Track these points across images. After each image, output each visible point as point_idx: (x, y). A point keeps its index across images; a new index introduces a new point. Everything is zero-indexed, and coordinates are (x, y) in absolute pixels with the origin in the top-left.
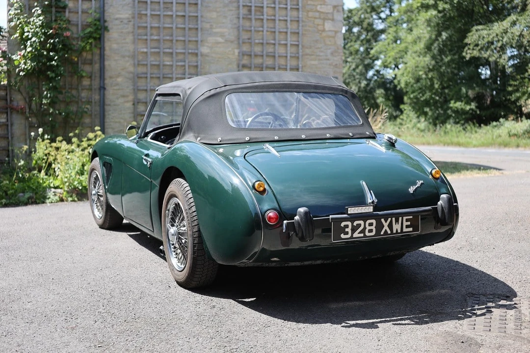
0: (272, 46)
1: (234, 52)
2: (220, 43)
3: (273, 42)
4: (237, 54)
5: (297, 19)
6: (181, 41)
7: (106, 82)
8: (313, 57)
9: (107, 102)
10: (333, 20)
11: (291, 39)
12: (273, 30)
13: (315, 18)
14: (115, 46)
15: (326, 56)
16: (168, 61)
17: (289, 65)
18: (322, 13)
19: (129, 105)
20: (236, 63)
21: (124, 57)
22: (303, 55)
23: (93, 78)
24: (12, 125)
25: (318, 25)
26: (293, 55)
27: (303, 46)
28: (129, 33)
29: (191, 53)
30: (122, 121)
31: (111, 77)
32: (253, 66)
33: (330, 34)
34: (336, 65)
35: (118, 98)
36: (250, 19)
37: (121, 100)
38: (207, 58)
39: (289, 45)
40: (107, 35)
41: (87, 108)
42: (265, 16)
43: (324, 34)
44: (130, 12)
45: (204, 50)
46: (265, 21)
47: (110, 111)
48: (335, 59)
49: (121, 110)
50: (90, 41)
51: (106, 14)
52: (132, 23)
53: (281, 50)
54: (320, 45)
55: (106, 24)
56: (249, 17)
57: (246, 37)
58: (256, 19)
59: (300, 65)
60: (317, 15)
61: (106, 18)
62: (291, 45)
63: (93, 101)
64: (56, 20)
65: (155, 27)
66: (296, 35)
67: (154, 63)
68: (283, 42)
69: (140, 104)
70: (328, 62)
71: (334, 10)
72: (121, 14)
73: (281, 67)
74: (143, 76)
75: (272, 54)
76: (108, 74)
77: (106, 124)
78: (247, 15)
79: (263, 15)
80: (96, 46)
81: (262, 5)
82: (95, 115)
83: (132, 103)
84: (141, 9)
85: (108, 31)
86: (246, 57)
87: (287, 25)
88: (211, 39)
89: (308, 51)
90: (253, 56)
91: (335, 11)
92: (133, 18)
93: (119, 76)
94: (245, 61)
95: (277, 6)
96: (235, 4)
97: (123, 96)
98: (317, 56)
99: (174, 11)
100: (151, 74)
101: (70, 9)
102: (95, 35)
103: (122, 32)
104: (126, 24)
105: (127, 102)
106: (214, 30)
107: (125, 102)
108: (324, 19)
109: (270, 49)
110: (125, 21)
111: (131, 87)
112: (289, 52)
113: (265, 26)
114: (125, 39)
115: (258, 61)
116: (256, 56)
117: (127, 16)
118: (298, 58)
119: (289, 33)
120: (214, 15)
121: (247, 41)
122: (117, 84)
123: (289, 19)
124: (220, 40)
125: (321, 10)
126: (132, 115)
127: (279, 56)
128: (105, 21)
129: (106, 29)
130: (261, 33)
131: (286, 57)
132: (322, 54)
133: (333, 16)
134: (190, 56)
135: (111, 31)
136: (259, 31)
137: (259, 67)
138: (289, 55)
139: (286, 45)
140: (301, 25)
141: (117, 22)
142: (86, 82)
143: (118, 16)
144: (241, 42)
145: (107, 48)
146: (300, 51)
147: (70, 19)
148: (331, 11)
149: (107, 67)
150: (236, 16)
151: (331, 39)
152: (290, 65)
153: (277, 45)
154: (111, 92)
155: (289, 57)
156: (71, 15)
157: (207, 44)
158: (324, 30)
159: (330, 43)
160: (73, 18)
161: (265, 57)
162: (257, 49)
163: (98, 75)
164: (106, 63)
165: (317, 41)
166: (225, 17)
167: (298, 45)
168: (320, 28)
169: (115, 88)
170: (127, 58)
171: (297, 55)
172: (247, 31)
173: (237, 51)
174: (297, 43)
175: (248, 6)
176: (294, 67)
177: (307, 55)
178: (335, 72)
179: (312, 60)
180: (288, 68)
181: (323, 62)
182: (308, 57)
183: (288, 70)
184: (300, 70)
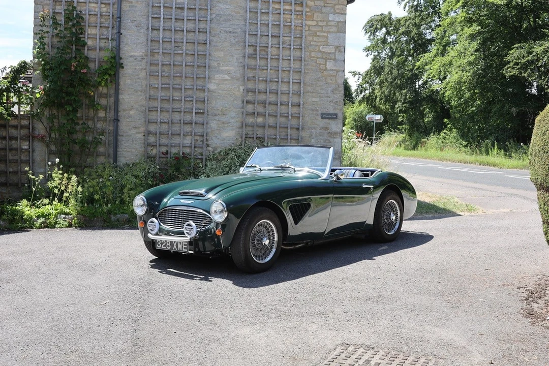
0: (276, 84)
1: (239, 89)
2: (227, 80)
3: (276, 80)
4: (242, 90)
5: (300, 59)
6: (190, 77)
7: (120, 114)
8: (314, 94)
9: (120, 133)
10: (335, 60)
11: (293, 77)
12: (277, 69)
13: (318, 58)
14: (128, 81)
15: (327, 93)
16: (177, 97)
17: (290, 102)
18: (325, 52)
19: (140, 136)
20: (241, 98)
21: (136, 91)
22: (304, 93)
23: (108, 110)
24: (33, 151)
25: (320, 64)
26: (296, 93)
27: (304, 84)
28: (142, 69)
29: (199, 89)
30: (134, 150)
31: (124, 110)
32: (256, 103)
33: (331, 72)
34: (337, 102)
35: (130, 130)
36: (255, 58)
37: (133, 131)
38: (214, 94)
39: (291, 83)
40: (122, 72)
41: (101, 139)
42: (269, 56)
43: (325, 73)
44: (144, 51)
45: (212, 86)
46: (269, 60)
47: (123, 141)
48: (336, 96)
49: (133, 141)
50: (105, 78)
51: (121, 52)
52: (145, 60)
53: (284, 88)
54: (321, 84)
55: (121, 61)
56: (255, 56)
57: (251, 75)
58: (261, 58)
59: (302, 102)
60: (320, 55)
61: (122, 55)
62: (293, 83)
63: (107, 131)
64: (75, 57)
65: (166, 65)
66: (299, 74)
67: (164, 98)
68: (285, 80)
69: (150, 135)
70: (329, 99)
71: (335, 50)
72: (135, 52)
73: (284, 103)
74: (153, 109)
75: (275, 91)
76: (121, 107)
77: (118, 153)
78: (252, 55)
79: (267, 55)
80: (111, 82)
81: (267, 45)
82: (109, 145)
83: (143, 134)
84: (154, 48)
85: (123, 68)
86: (250, 94)
87: (290, 64)
88: (218, 77)
89: (309, 89)
90: (257, 93)
91: (337, 52)
92: (146, 55)
93: (132, 108)
94: (250, 97)
95: (281, 47)
96: (242, 44)
97: (136, 128)
98: (318, 93)
99: (184, 50)
100: (161, 108)
101: (88, 47)
102: (110, 72)
103: (136, 69)
104: (140, 61)
105: (139, 133)
106: (222, 68)
107: (137, 133)
108: (326, 59)
109: (274, 87)
110: (139, 58)
111: (143, 120)
112: (291, 89)
113: (269, 66)
114: (138, 75)
115: (262, 97)
116: (259, 92)
117: (141, 53)
118: (300, 95)
119: (291, 71)
120: (222, 54)
121: (252, 78)
122: (130, 117)
123: (292, 59)
124: (227, 77)
125: (323, 50)
126: (143, 145)
127: (282, 93)
128: (121, 58)
129: (121, 66)
130: (265, 71)
131: (289, 94)
132: (323, 92)
133: (335, 56)
134: (198, 92)
135: (125, 67)
136: (263, 70)
137: (263, 103)
138: (291, 92)
139: (288, 83)
140: (303, 64)
141: (132, 59)
142: (102, 114)
143: (132, 54)
144: (246, 80)
145: (121, 83)
146: (302, 89)
147: (88, 56)
148: (333, 51)
149: (121, 101)
150: (243, 55)
151: (332, 77)
152: (292, 102)
153: (280, 82)
154: (124, 123)
155: (291, 94)
156: (90, 52)
157: (214, 81)
158: (326, 69)
159: (331, 82)
160: (92, 55)
161: (268, 93)
162: (262, 86)
163: (113, 108)
164: (121, 97)
165: (318, 79)
166: (232, 56)
167: (300, 83)
168: (322, 67)
169: (128, 120)
170: (140, 93)
171: (299, 93)
172: (252, 69)
173: (242, 88)
174: (299, 81)
175: (253, 46)
176: (296, 104)
177: (308, 92)
178: (334, 109)
179: (313, 97)
180: (290, 104)
181: (323, 99)
182: (310, 94)
183: (290, 107)
184: (301, 106)
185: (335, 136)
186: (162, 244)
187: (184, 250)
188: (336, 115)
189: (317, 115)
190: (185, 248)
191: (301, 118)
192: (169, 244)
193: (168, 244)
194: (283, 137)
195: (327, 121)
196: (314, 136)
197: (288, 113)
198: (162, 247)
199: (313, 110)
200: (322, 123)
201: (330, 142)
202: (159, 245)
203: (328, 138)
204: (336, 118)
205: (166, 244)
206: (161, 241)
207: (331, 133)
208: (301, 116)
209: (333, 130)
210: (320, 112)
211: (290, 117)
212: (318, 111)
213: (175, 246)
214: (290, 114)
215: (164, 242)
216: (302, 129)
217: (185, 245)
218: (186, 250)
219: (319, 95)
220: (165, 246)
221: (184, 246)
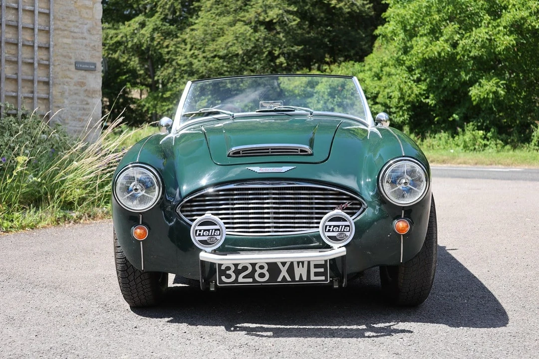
0: (14, 12)
3: (15, 5)
8: (66, 32)
11: (40, 5)
15: (82, 33)
17: (36, 41)
22: (55, 29)
26: (42, 28)
33: (86, 3)
34: (94, 46)
39: (36, 12)
43: (79, 3)
48: (93, 38)
54: (73, 18)
59: (52, 43)
62: (39, 13)
68: (28, 8)
70: (84, 41)
73: (27, 44)
75: (14, 24)
89: (60, 24)
98: (71, 32)
109: (12, 16)
112: (37, 22)
118: (48, 32)
127: (23, 28)
131: (33, 29)
132: (76, 30)
138: (36, 27)
139: (33, 12)
146: (52, 23)
151: (87, 10)
152: (38, 42)
153: (20, 11)
155: (36, 30)
159: (86, 16)
161: (4, 25)
165: (71, 11)
167: (48, 15)
171: (47, 28)
174: (47, 11)
176: (44, 46)
177: (59, 29)
178: (92, 56)
179: (64, 37)
180: (36, 45)
181: (77, 41)
182: (60, 32)
183: (36, 49)
184: (51, 49)
185: (93, 96)
186: (238, 272)
187: (313, 278)
188: (95, 64)
189: (70, 64)
190: (316, 274)
191: (51, 67)
192: (265, 271)
193: (259, 271)
194: (26, 95)
195: (83, 73)
196: (67, 94)
197: (33, 58)
198: (240, 279)
199: (65, 57)
200: (78, 75)
201: (87, 104)
202: (229, 276)
203: (86, 98)
204: (94, 70)
205: (254, 271)
206: (236, 265)
207: (89, 92)
208: (51, 64)
209: (92, 86)
210: (73, 61)
211: (36, 65)
212: (71, 58)
213: (284, 273)
214: (36, 59)
215: (245, 268)
216: (54, 84)
217: (316, 266)
218: (323, 278)
219: (72, 34)
220: (252, 275)
221: (313, 270)
